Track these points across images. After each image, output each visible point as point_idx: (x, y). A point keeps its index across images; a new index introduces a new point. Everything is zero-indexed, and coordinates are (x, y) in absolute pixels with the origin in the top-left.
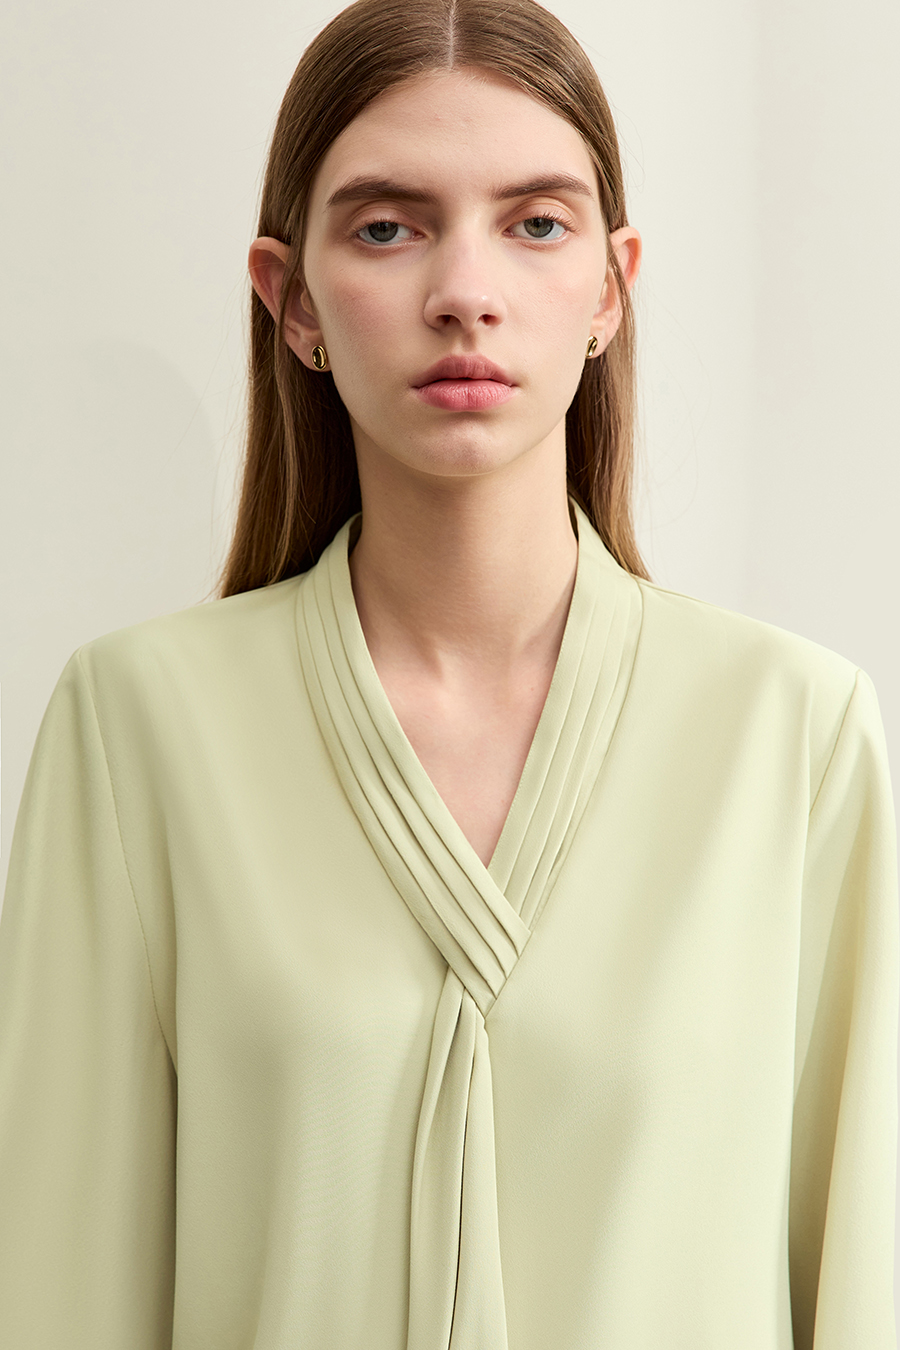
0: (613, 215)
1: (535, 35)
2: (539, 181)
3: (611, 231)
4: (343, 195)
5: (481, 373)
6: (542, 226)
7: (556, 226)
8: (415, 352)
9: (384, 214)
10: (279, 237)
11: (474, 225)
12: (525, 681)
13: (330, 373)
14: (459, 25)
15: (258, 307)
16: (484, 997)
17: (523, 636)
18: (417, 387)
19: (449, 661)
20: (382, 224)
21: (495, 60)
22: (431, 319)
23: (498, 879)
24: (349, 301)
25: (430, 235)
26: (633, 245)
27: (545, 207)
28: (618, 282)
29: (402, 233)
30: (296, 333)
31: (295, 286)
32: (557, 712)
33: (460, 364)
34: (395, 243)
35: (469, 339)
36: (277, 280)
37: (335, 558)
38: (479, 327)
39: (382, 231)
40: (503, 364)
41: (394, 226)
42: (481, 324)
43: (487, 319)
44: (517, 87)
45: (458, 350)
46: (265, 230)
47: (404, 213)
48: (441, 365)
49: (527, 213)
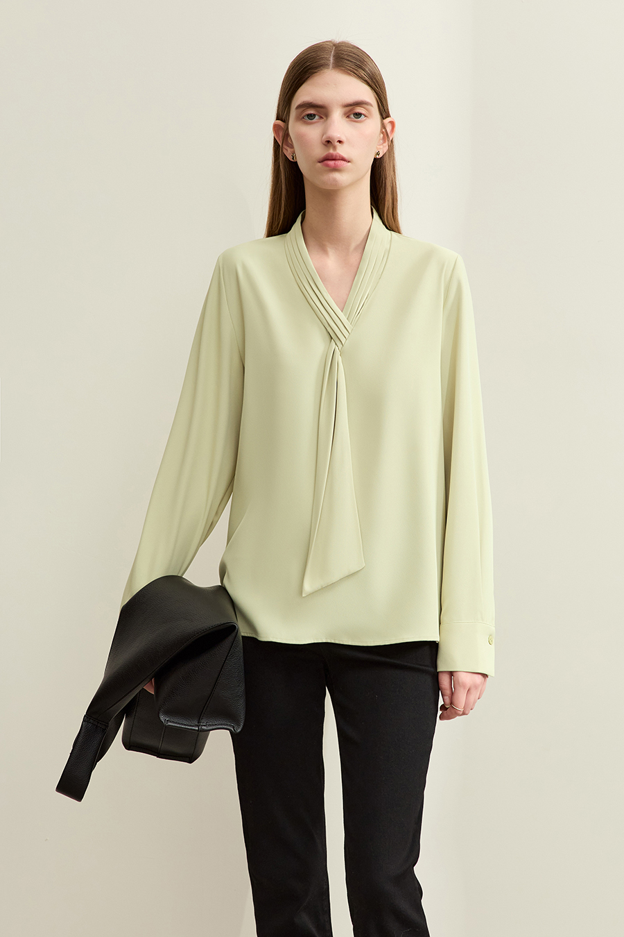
0: (384, 113)
1: (356, 59)
2: (357, 102)
3: (383, 119)
4: (299, 107)
5: (338, 158)
6: (358, 115)
7: (363, 116)
8: (319, 152)
9: (311, 111)
10: (282, 120)
11: (337, 115)
12: (354, 258)
13: (296, 162)
14: (334, 56)
15: (275, 141)
16: (340, 346)
17: (353, 245)
18: (319, 162)
19: (331, 251)
20: (311, 114)
21: (343, 67)
22: (324, 142)
23: (345, 315)
24: (301, 137)
25: (325, 118)
26: (392, 123)
27: (359, 110)
28: (386, 135)
29: (317, 117)
30: (287, 150)
31: (286, 135)
32: (364, 266)
33: (332, 155)
34: (314, 120)
35: (335, 148)
36: (281, 134)
37: (297, 226)
39: (311, 116)
40: (345, 156)
41: (315, 115)
42: (338, 143)
43: (340, 142)
44: (350, 75)
45: (331, 151)
46: (278, 118)
47: (317, 112)
48: (327, 155)
49: (354, 111)
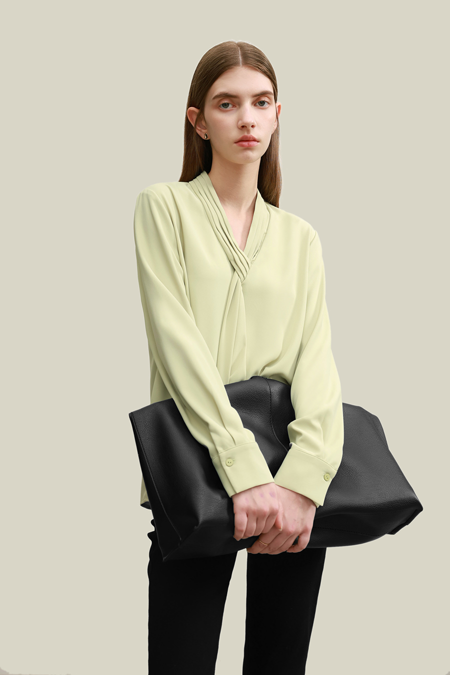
1: (259, 57)
2: (263, 92)
3: (276, 103)
4: (217, 97)
5: (251, 139)
6: (263, 103)
7: (266, 103)
8: (235, 134)
9: (226, 101)
10: (196, 107)
11: (248, 104)
14: (242, 56)
18: (236, 143)
20: (226, 103)
21: (250, 64)
22: (240, 127)
25: (237, 106)
27: (263, 99)
29: (230, 106)
30: (200, 130)
31: (201, 118)
33: (246, 137)
34: (228, 109)
35: (248, 131)
36: (195, 117)
38: (251, 128)
39: (226, 105)
40: (256, 137)
41: (228, 104)
43: (253, 126)
44: (256, 70)
45: (246, 134)
47: (231, 101)
48: (243, 137)
49: (259, 101)
